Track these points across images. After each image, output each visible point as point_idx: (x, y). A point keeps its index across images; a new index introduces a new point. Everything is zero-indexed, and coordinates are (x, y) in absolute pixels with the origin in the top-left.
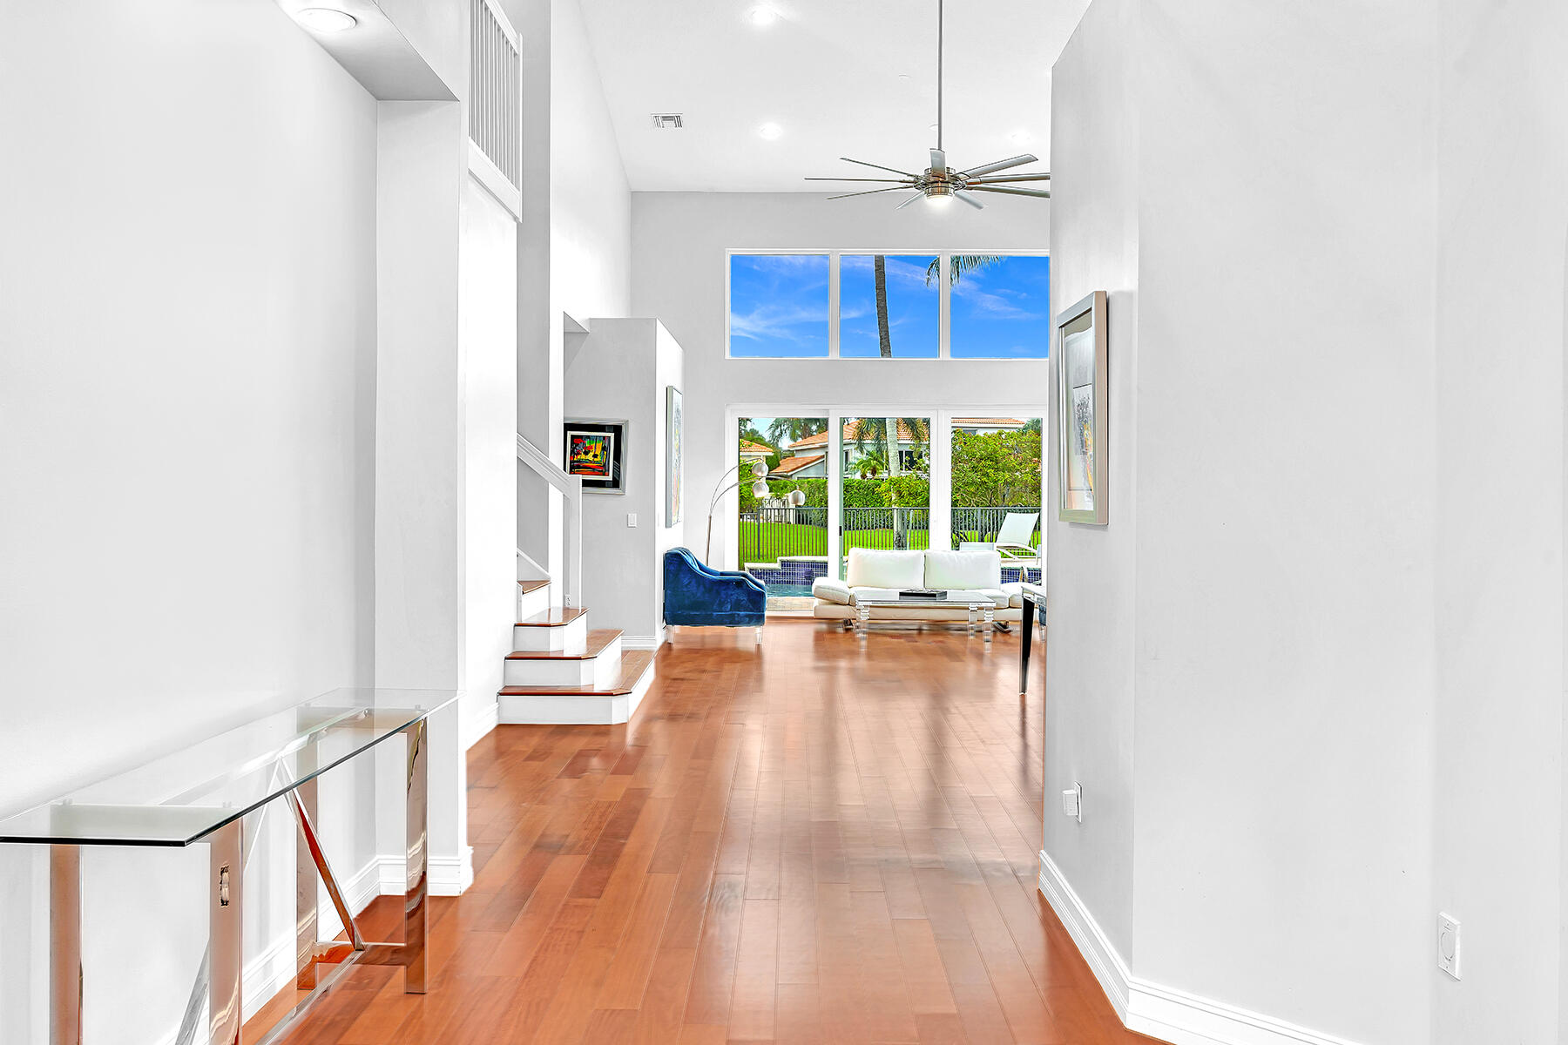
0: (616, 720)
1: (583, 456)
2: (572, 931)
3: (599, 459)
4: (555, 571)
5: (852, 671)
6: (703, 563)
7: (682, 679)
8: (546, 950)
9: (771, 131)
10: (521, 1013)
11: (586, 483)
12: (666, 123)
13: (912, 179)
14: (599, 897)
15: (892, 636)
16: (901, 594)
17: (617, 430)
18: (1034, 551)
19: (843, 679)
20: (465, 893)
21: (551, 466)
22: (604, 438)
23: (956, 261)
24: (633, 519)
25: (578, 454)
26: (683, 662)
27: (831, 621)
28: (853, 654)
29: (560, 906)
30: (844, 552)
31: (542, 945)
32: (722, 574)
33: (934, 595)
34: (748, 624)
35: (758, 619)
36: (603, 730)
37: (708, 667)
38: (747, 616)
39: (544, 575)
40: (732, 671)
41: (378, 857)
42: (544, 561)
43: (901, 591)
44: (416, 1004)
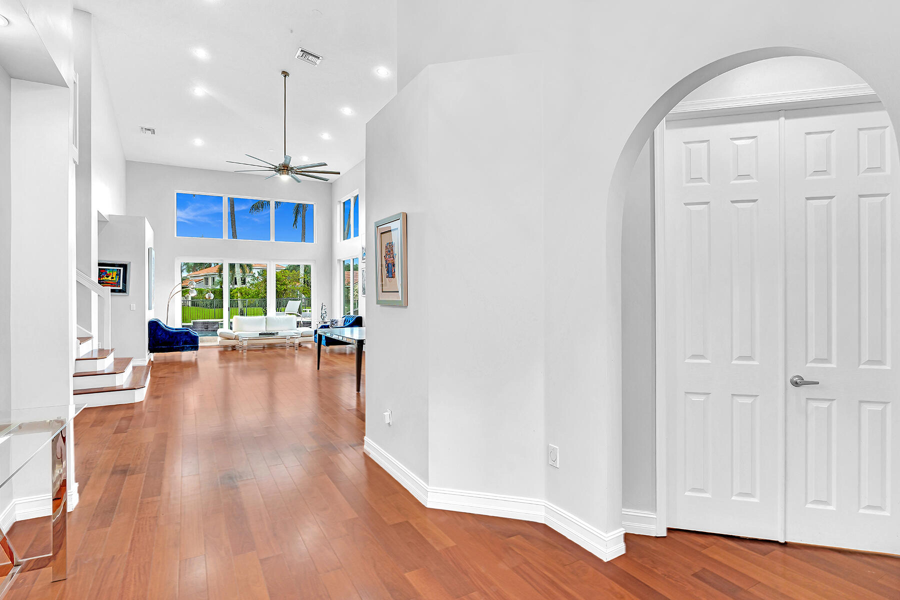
0: (137, 400)
1: (106, 278)
2: (150, 518)
3: (115, 279)
4: (95, 332)
5: (236, 367)
6: (166, 324)
7: (165, 377)
8: (138, 532)
9: (198, 142)
10: (135, 575)
11: (112, 291)
12: (147, 132)
13: (274, 167)
14: (160, 495)
15: (255, 351)
16: (260, 334)
17: (125, 267)
18: (300, 315)
19: (231, 370)
20: (75, 509)
21: (93, 282)
22: (117, 270)
23: (277, 203)
24: (134, 306)
25: (103, 277)
26: (162, 369)
27: (226, 347)
28: (237, 360)
29: (138, 505)
30: (230, 316)
31: (135, 530)
32: (176, 329)
33: (274, 334)
34: (191, 350)
35: (196, 348)
36: (131, 406)
37: (176, 370)
38: (190, 347)
39: (88, 334)
40: (188, 372)
41: (14, 500)
42: (89, 328)
43: (260, 333)
44: (62, 587)
